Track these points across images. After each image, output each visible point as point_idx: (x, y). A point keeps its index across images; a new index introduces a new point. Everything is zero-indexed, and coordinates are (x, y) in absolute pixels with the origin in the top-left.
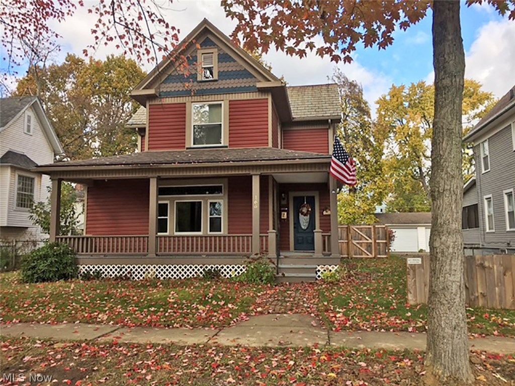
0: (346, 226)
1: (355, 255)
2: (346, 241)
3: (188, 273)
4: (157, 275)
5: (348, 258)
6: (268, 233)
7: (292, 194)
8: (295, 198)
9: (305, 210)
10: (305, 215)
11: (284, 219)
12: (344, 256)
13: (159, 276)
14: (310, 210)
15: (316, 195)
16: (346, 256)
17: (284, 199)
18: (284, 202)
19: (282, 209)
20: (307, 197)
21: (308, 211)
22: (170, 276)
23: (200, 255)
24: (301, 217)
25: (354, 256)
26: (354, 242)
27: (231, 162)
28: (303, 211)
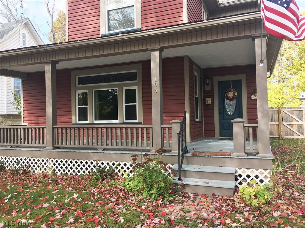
0: (277, 110)
1: (286, 135)
2: (277, 123)
3: (84, 169)
4: (54, 170)
5: (279, 138)
6: (171, 124)
7: (217, 79)
8: (220, 83)
9: (231, 95)
10: (231, 100)
11: (209, 105)
12: (275, 136)
13: (57, 170)
14: (236, 94)
15: (243, 78)
16: (278, 136)
17: (208, 84)
18: (208, 88)
19: (206, 95)
20: (232, 81)
21: (234, 95)
22: (66, 171)
23: (96, 149)
24: (227, 102)
25: (285, 137)
26: (285, 124)
27: (120, 35)
28: (229, 96)
